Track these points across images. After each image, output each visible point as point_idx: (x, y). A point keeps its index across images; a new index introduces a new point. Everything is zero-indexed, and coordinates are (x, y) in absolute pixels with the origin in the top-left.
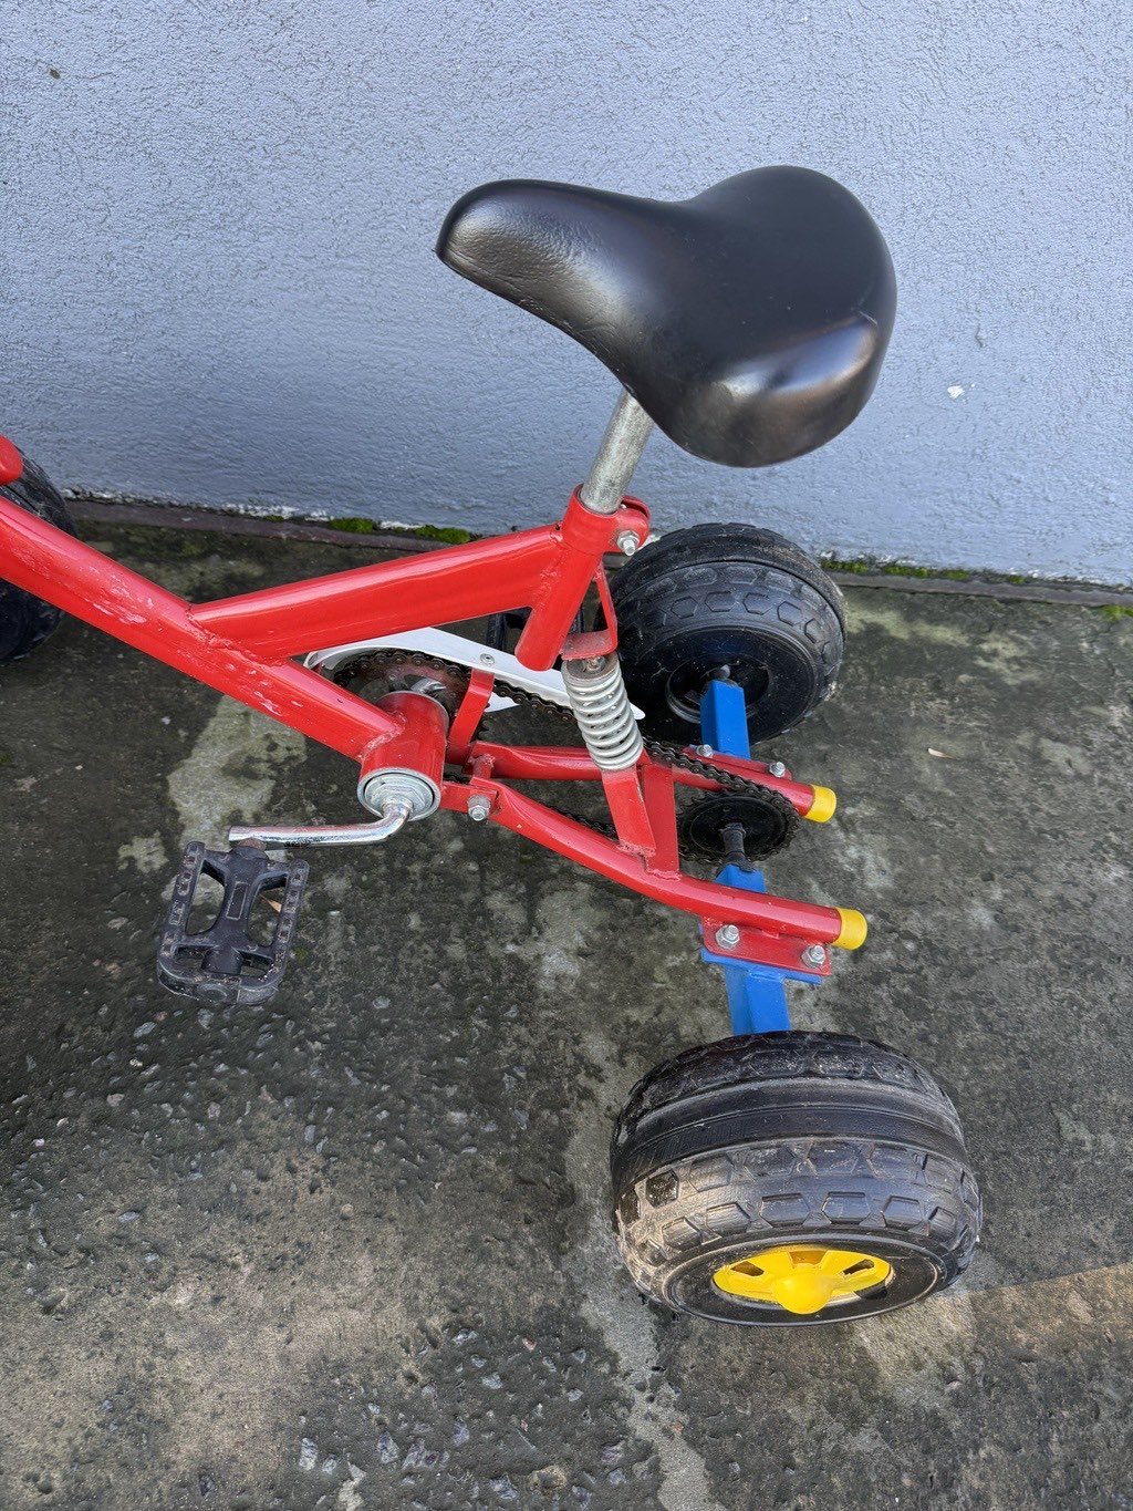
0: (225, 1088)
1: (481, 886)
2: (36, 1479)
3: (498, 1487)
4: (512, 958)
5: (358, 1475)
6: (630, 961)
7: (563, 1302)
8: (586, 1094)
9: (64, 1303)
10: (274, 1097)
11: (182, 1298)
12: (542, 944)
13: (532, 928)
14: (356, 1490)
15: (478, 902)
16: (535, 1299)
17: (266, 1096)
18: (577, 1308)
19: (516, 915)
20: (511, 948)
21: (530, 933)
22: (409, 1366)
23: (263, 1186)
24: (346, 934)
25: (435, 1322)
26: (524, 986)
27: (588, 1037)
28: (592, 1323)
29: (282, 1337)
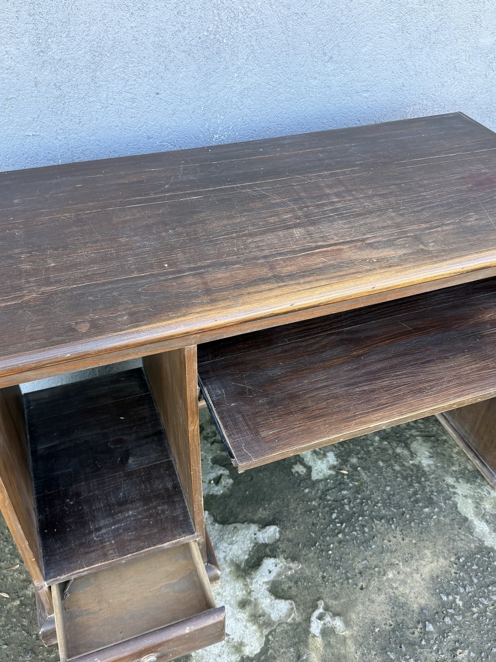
0: (365, 523)
1: (392, 448)
2: (387, 624)
3: (490, 588)
4: (413, 465)
5: (458, 597)
6: (444, 455)
7: (479, 544)
8: (455, 493)
9: (364, 586)
10: (378, 521)
11: (390, 575)
12: (418, 458)
13: (413, 455)
14: (459, 600)
15: (394, 453)
16: (472, 546)
17: (376, 522)
18: (484, 544)
19: (406, 452)
20: (411, 462)
21: (413, 456)
22: (453, 571)
23: (391, 543)
24: (366, 473)
25: (453, 559)
26: (421, 471)
27: (446, 478)
28: (489, 546)
29: (419, 575)
